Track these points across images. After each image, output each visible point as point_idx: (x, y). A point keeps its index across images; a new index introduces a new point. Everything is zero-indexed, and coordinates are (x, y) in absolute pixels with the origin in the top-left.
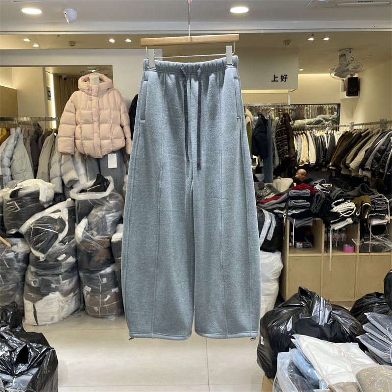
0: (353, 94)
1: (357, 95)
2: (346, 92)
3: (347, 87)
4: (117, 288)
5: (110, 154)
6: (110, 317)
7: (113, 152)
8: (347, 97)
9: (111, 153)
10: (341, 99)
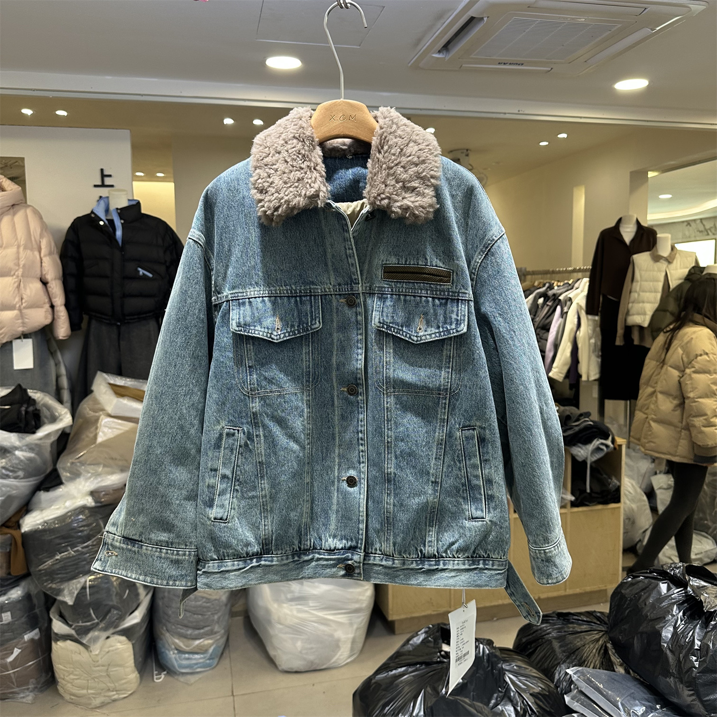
4: (37, 631)
5: (19, 341)
6: (22, 695)
7: (25, 336)
9: (19, 338)
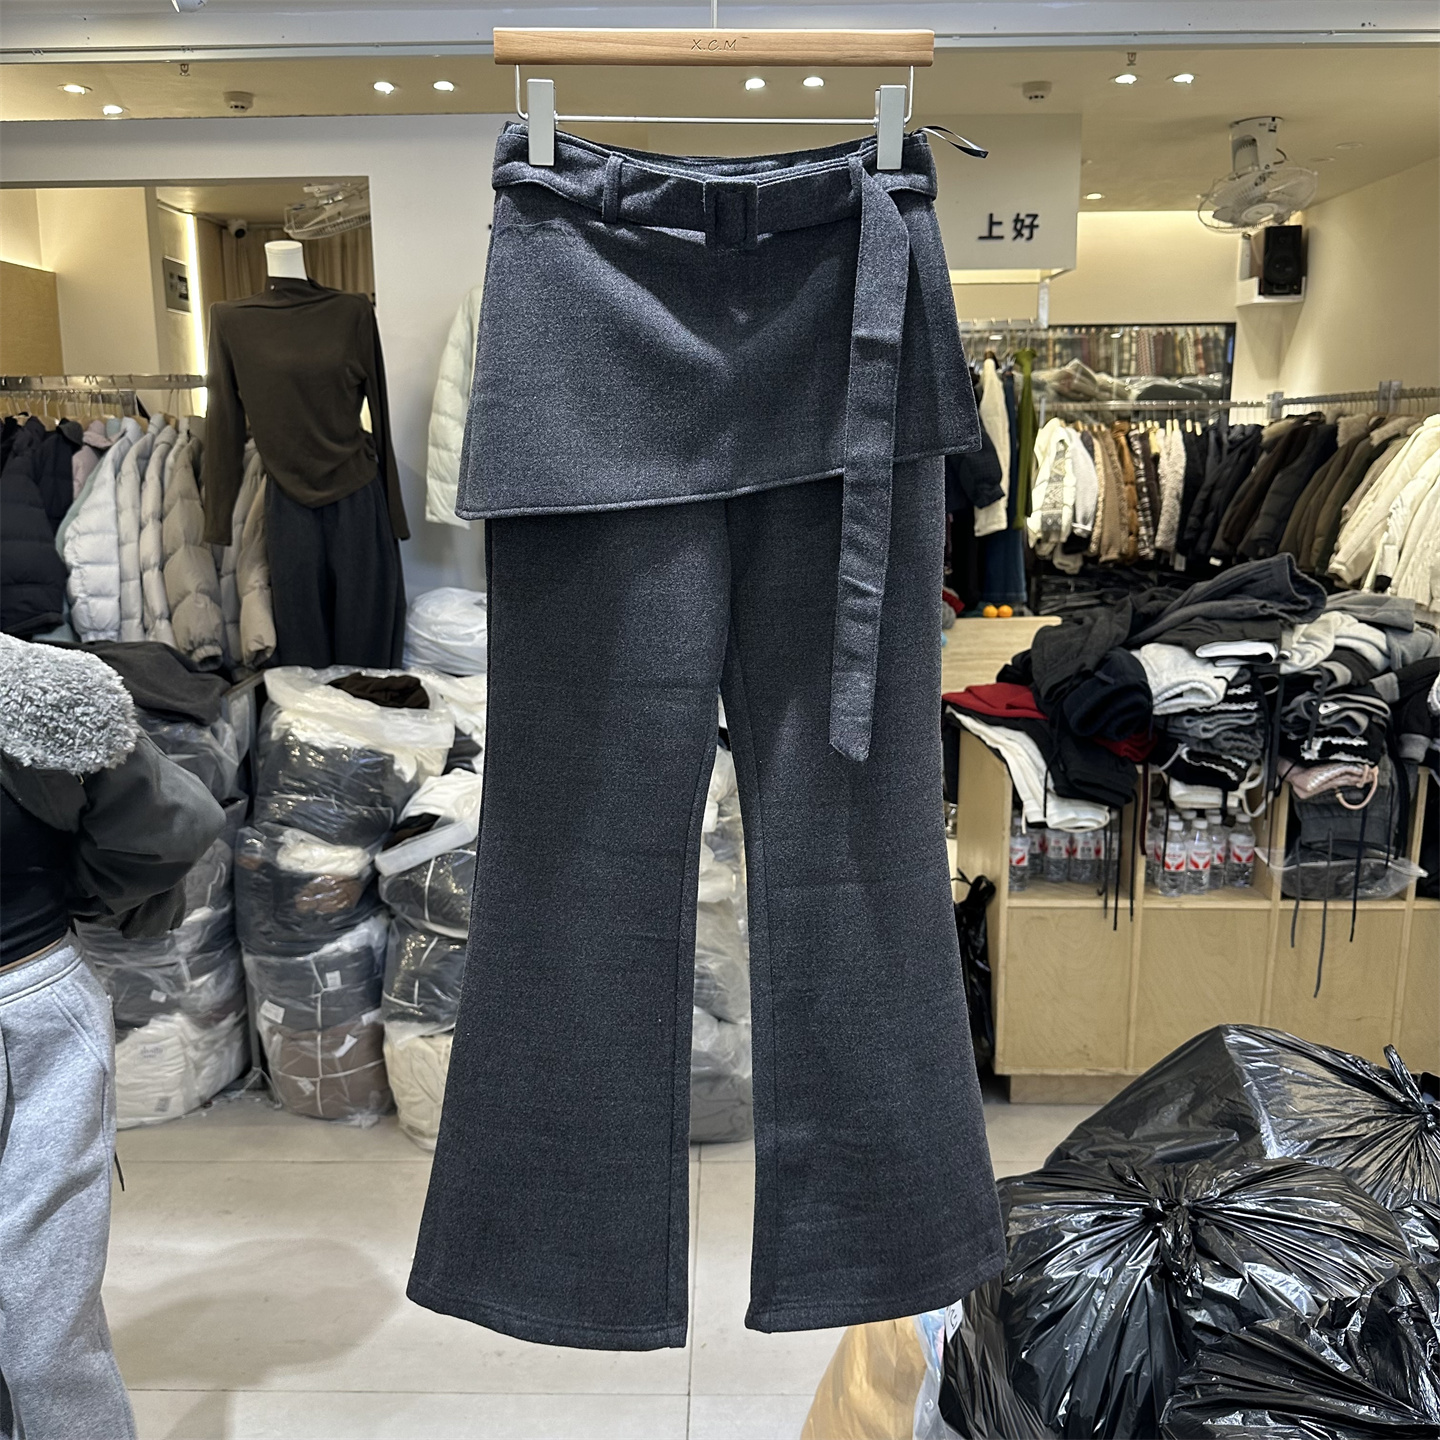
0: (1283, 287)
1: (1298, 292)
2: (1255, 281)
3: (1259, 260)
8: (1261, 299)
10: (1239, 307)
